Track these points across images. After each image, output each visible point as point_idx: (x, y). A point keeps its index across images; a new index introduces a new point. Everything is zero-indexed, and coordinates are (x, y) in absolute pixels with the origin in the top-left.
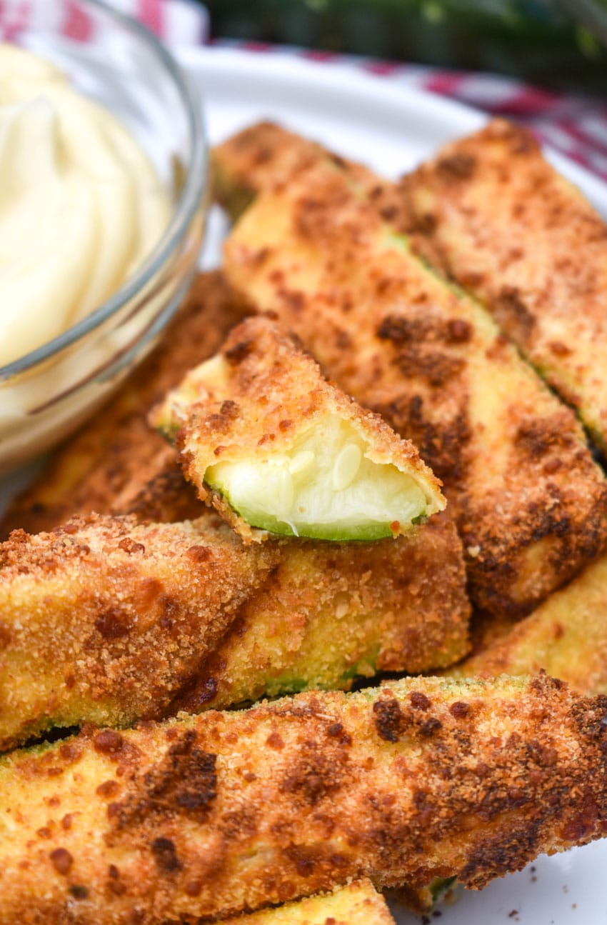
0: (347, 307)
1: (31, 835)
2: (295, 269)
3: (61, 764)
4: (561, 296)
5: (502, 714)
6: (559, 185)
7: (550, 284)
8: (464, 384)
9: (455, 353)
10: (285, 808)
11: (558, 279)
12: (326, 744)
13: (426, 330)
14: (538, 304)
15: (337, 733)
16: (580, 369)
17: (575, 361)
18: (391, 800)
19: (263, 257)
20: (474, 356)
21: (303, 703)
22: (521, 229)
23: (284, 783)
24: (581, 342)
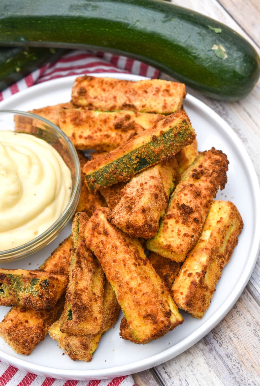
0: (100, 130)
1: (177, 237)
2: (82, 132)
3: (167, 226)
4: (132, 98)
5: (205, 162)
6: (106, 80)
7: (128, 97)
8: (137, 124)
9: (131, 121)
10: (198, 201)
11: (128, 95)
12: (193, 188)
13: (123, 121)
14: (130, 102)
15: (191, 185)
16: (150, 106)
17: (148, 105)
18: (208, 186)
19: (74, 135)
20: (134, 119)
21: (182, 187)
22: (109, 93)
23: (194, 198)
24: (145, 102)
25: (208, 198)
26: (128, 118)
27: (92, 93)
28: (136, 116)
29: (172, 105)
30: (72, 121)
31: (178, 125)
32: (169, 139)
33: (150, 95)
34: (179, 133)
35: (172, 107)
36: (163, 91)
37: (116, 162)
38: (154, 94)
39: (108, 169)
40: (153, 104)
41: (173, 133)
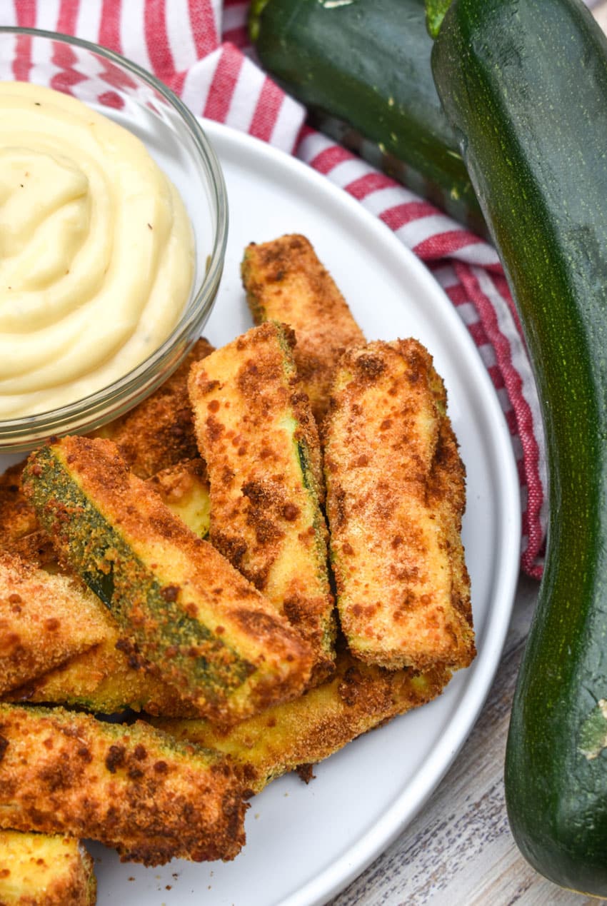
2: (227, 405)
4: (370, 508)
5: (184, 779)
7: (369, 496)
8: (277, 550)
9: (283, 525)
10: (34, 787)
11: (375, 494)
12: (75, 759)
13: (271, 502)
14: (354, 508)
15: (85, 755)
16: (352, 569)
17: (354, 562)
18: (96, 806)
19: (213, 386)
20: (292, 533)
21: (74, 727)
22: (377, 440)
23: (40, 773)
24: (362, 550)
25: (60, 816)
26: (290, 514)
27: (373, 396)
28: (300, 537)
29: (369, 633)
30: (249, 363)
31: (229, 651)
32: (179, 639)
33: (389, 558)
34: (205, 662)
35: (362, 634)
36: (407, 591)
37: (91, 512)
38: (393, 568)
39: (68, 496)
40: (363, 576)
41: (199, 644)
